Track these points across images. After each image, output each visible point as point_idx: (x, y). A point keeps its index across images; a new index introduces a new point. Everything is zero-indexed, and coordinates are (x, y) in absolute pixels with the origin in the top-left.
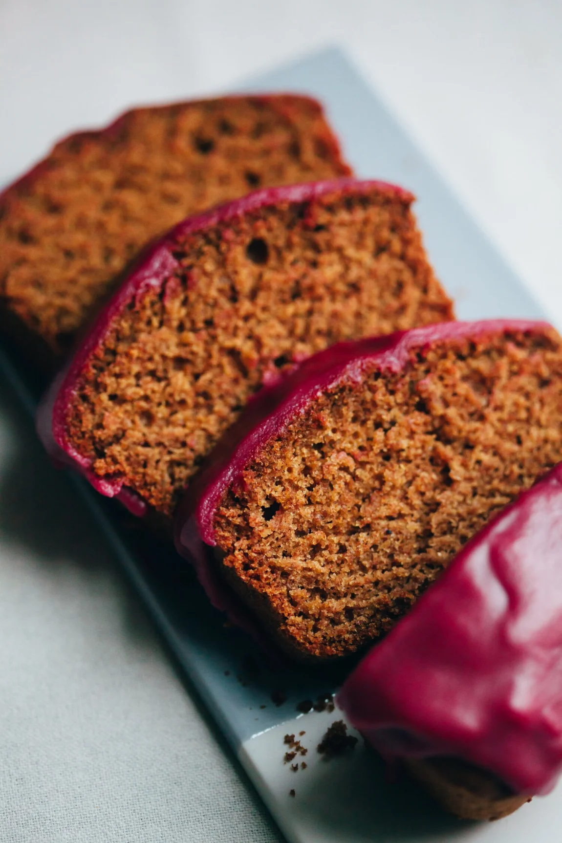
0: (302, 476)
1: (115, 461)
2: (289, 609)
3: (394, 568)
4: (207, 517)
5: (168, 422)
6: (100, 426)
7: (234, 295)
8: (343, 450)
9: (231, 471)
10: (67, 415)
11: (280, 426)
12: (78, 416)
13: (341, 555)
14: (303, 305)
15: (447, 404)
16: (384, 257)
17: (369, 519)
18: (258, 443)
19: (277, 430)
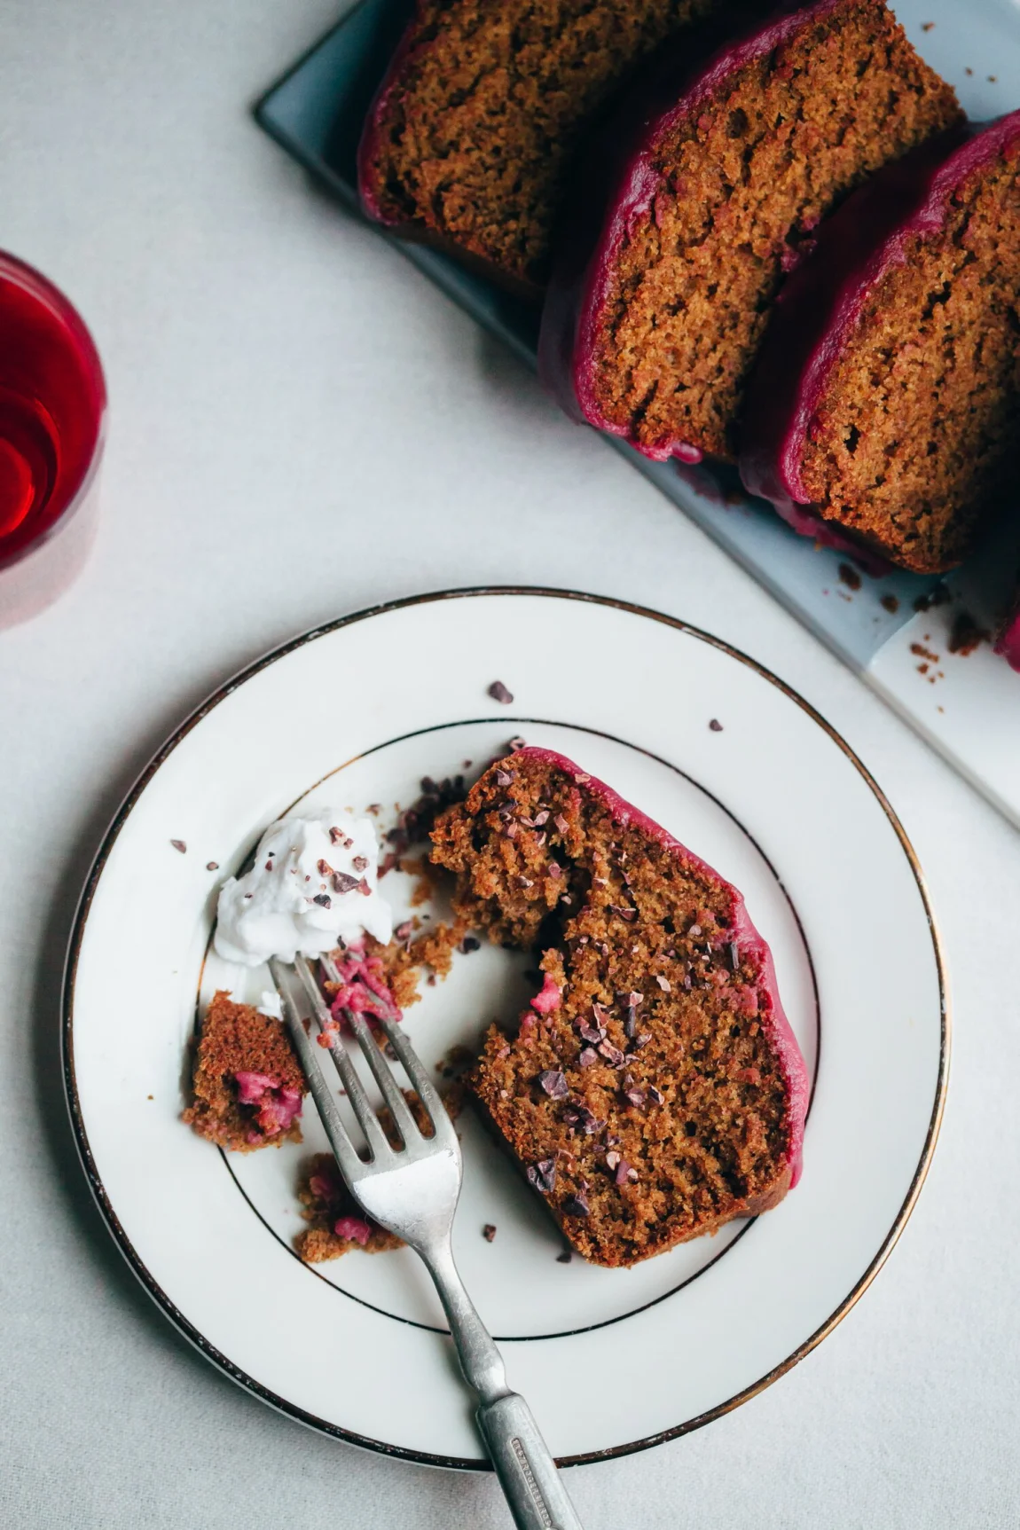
2: (899, 537)
4: (793, 475)
6: (631, 389)
8: (905, 343)
9: (803, 415)
11: (839, 347)
13: (933, 456)
17: (951, 406)
18: (822, 374)
19: (837, 353)
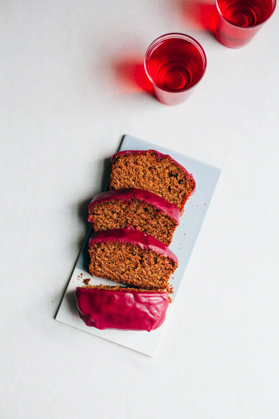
0: (113, 250)
1: (94, 217)
2: (92, 263)
3: (114, 272)
5: (108, 219)
6: (97, 211)
7: (135, 212)
10: (93, 205)
12: (94, 207)
13: (108, 264)
14: (145, 223)
15: (146, 259)
16: (165, 228)
